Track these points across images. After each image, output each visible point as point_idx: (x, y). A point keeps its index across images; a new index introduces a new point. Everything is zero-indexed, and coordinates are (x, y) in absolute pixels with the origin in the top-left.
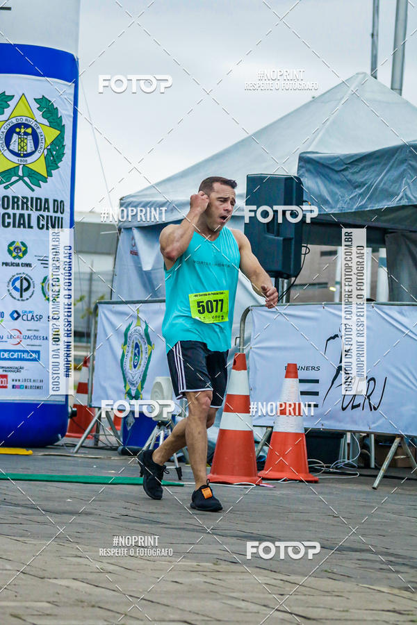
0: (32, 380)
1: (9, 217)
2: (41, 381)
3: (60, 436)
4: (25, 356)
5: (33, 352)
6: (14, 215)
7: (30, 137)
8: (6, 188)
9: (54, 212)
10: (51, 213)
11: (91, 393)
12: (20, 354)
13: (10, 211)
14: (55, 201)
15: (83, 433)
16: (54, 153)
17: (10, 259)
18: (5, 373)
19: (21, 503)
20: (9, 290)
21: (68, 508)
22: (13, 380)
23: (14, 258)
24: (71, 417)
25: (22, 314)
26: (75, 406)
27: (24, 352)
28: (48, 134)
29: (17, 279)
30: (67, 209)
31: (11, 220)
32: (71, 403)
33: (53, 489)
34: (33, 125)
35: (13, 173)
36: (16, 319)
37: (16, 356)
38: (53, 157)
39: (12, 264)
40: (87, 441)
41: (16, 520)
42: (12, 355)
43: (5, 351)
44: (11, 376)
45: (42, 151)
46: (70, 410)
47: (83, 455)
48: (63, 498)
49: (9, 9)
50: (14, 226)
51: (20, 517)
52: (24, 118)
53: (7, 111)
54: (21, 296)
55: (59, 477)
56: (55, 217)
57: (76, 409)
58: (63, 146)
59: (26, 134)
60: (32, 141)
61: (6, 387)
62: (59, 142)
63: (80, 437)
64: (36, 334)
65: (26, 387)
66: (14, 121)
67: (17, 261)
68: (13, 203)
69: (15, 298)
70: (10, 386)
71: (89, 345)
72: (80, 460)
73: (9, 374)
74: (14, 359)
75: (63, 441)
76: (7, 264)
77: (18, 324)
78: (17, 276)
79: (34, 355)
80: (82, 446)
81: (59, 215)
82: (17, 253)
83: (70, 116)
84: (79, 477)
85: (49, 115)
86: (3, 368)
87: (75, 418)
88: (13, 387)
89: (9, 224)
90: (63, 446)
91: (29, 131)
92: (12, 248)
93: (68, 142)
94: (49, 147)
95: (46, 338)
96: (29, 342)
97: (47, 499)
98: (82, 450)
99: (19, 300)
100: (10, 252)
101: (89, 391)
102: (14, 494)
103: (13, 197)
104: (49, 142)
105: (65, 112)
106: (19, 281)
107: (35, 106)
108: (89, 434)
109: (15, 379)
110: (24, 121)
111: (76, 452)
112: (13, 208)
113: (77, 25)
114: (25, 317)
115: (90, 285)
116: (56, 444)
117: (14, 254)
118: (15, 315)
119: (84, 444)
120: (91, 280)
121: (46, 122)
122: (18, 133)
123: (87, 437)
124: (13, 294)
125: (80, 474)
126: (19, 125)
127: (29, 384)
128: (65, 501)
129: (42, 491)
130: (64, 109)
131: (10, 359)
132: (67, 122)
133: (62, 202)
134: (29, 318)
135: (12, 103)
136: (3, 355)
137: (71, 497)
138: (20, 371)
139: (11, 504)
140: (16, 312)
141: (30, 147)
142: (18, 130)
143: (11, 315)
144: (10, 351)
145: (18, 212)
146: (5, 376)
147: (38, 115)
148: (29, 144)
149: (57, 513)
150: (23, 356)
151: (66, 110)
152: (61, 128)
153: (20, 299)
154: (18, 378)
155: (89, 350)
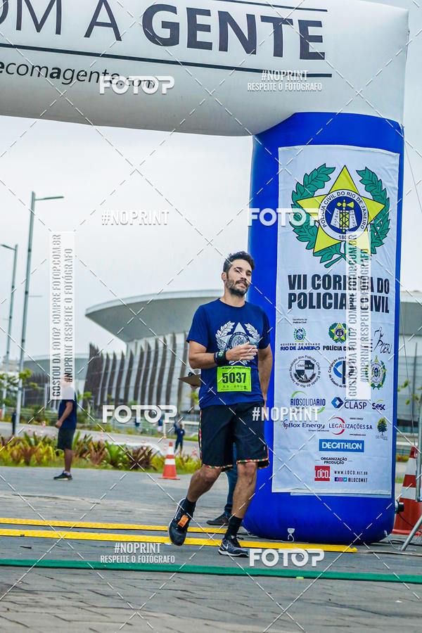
1: (330, 298)
2: (366, 473)
3: (386, 532)
4: (348, 446)
5: (357, 442)
6: (336, 295)
7: (352, 212)
8: (327, 266)
9: (378, 291)
10: (376, 293)
11: (420, 487)
12: (342, 444)
13: (332, 291)
14: (379, 279)
15: (411, 530)
16: (378, 228)
17: (331, 343)
18: (326, 465)
19: (347, 604)
20: (330, 376)
21: (398, 610)
22: (335, 473)
23: (336, 341)
24: (398, 512)
25: (344, 402)
26: (402, 500)
27: (347, 441)
28: (372, 208)
29: (339, 364)
30: (392, 288)
31: (332, 301)
32: (397, 497)
33: (380, 589)
34: (355, 199)
35: (334, 251)
36: (339, 406)
37: (338, 446)
38: (377, 233)
39: (334, 348)
40: (415, 538)
41: (341, 623)
42: (335, 445)
43: (327, 441)
44: (333, 467)
45: (365, 226)
46: (396, 504)
47: (411, 553)
48: (392, 599)
49: (330, 76)
50: (336, 307)
51: (347, 618)
52: (346, 192)
53: (328, 185)
54: (344, 382)
55: (385, 576)
56: (380, 297)
57: (402, 504)
58: (388, 221)
59: (348, 208)
60: (354, 216)
61: (328, 480)
63: (408, 534)
64: (360, 422)
65: (349, 479)
66: (335, 195)
67: (339, 344)
68: (335, 282)
69: (337, 385)
70: (332, 478)
71: (416, 435)
72: (408, 558)
73: (331, 465)
74: (337, 450)
75: (390, 537)
76: (328, 348)
77: (341, 412)
78: (339, 361)
79: (358, 446)
80: (409, 544)
81: (383, 294)
82: (339, 336)
83: (395, 188)
84: (408, 577)
85: (372, 188)
86: (324, 459)
87: (402, 513)
88: (336, 479)
89: (331, 304)
90: (389, 543)
91: (351, 205)
92: (333, 331)
93: (393, 217)
94: (373, 222)
95: (371, 428)
96: (352, 431)
97: (375, 600)
98: (410, 548)
99: (341, 386)
100: (332, 335)
101: (418, 485)
102: (340, 594)
103: (335, 276)
104: (372, 216)
105: (390, 184)
106: (341, 366)
107: (357, 178)
108: (417, 530)
109: (337, 470)
110: (346, 195)
111: (404, 550)
112: (335, 288)
113: (403, 91)
114: (348, 405)
115: (415, 370)
116: (381, 541)
117: (336, 337)
118: (338, 403)
119: (411, 542)
120: (415, 364)
121: (369, 195)
122: (341, 208)
123: (415, 534)
124: (334, 380)
125: (409, 573)
126: (340, 199)
127: (352, 476)
128: (394, 603)
129: (368, 591)
130: (387, 181)
131: (332, 450)
132: (392, 195)
133: (386, 280)
134: (352, 406)
135: (333, 176)
136: (325, 445)
137: (400, 599)
138: (343, 463)
139: (337, 605)
140: (339, 399)
141: (352, 222)
142: (339, 204)
143: (333, 403)
144: (332, 441)
145: (340, 292)
146: (328, 468)
147: (361, 188)
148: (351, 219)
149: (386, 615)
150: (345, 446)
151: (391, 182)
152: (386, 202)
153: (343, 385)
154: (340, 470)
155: (416, 440)
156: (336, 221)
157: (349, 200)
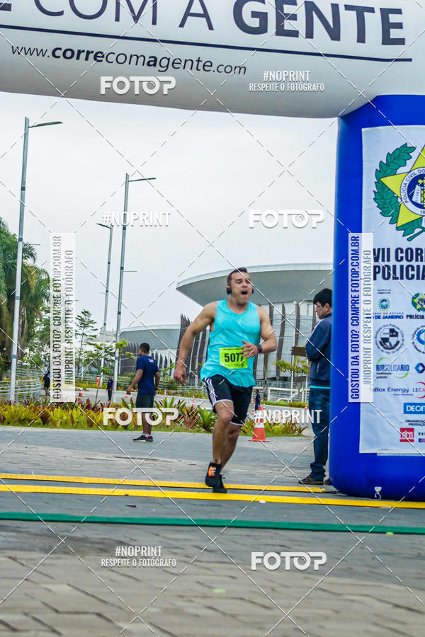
1: (413, 270)
6: (418, 267)
8: (409, 240)
13: (414, 263)
17: (414, 312)
20: (414, 343)
22: (419, 434)
23: (419, 310)
29: (422, 331)
31: (415, 273)
35: (416, 225)
36: (422, 372)
37: (422, 409)
39: (417, 317)
42: (418, 408)
43: (411, 404)
44: (418, 429)
49: (410, 60)
50: (418, 278)
53: (410, 163)
61: (412, 441)
66: (417, 173)
67: (421, 313)
68: (417, 255)
69: (420, 351)
70: (416, 439)
73: (415, 427)
74: (420, 413)
76: (411, 317)
78: (421, 329)
82: (422, 305)
86: (409, 421)
88: (420, 440)
89: (413, 276)
92: (416, 301)
99: (423, 352)
100: (414, 304)
103: (417, 249)
106: (423, 333)
112: (417, 260)
117: (419, 306)
118: (421, 368)
122: (421, 185)
124: (417, 347)
126: (421, 177)
131: (415, 413)
135: (414, 155)
136: (409, 408)
140: (422, 365)
142: (420, 181)
143: (417, 368)
144: (416, 404)
145: (422, 264)
146: (412, 430)
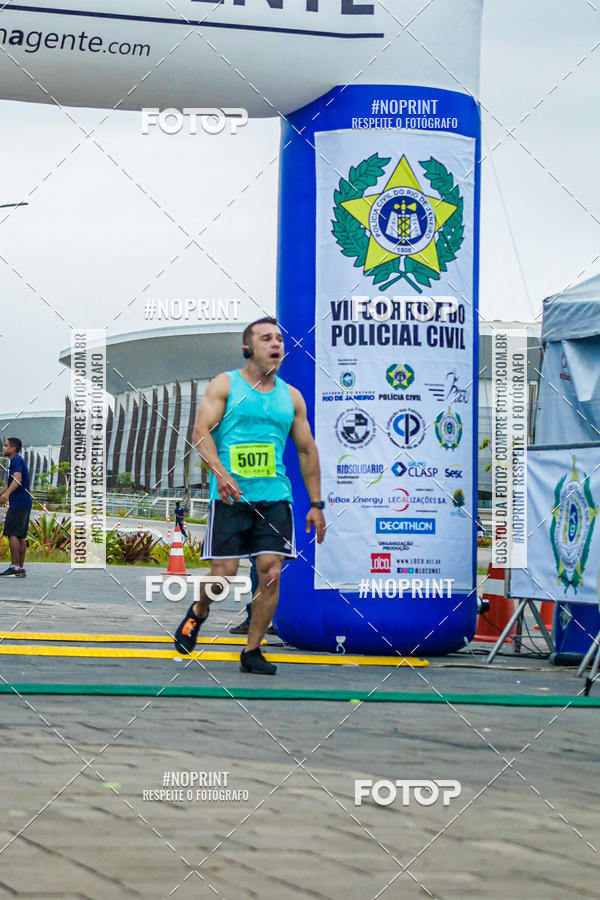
0: (425, 561)
1: (387, 331)
2: (438, 562)
3: (466, 639)
4: (415, 526)
5: (425, 520)
6: (395, 326)
7: (414, 217)
8: (382, 289)
10: (447, 324)
11: (510, 578)
12: (406, 523)
15: (499, 635)
16: (449, 237)
17: (389, 390)
18: (386, 551)
19: (418, 734)
20: (389, 434)
22: (398, 561)
23: (396, 387)
24: (481, 612)
25: (408, 468)
26: (485, 596)
27: (412, 520)
28: (440, 212)
29: (401, 417)
30: (469, 316)
31: (390, 335)
32: (480, 594)
34: (418, 199)
35: (391, 267)
36: (401, 474)
37: (401, 527)
38: (448, 244)
39: (394, 397)
40: (505, 645)
41: (412, 759)
42: (396, 526)
43: (386, 520)
44: (395, 555)
45: (431, 235)
46: (479, 602)
47: (500, 666)
48: (478, 726)
49: (380, 36)
50: (395, 343)
51: (420, 753)
52: (406, 190)
53: (382, 181)
54: (407, 442)
56: (452, 329)
57: (487, 601)
58: (462, 227)
59: (409, 212)
60: (417, 222)
61: (388, 571)
62: (455, 221)
63: (495, 641)
64: (430, 495)
65: (417, 571)
66: (392, 194)
67: (400, 392)
69: (398, 445)
70: (393, 569)
72: (497, 673)
73: (394, 553)
74: (400, 531)
75: (471, 646)
76: (385, 397)
77: (404, 481)
78: (400, 414)
79: (427, 526)
80: (498, 654)
81: (457, 325)
82: (400, 381)
83: (469, 184)
84: (497, 698)
85: (440, 184)
86: (383, 543)
87: (486, 614)
88: (398, 570)
89: (387, 339)
90: (470, 653)
91: (413, 207)
92: (392, 374)
93: (468, 221)
94: (441, 230)
95: (444, 501)
96: (419, 506)
98: (499, 659)
99: (403, 447)
100: (390, 380)
101: (507, 577)
102: (408, 722)
104: (441, 222)
105: (463, 179)
106: (404, 420)
107: (420, 171)
108: (507, 636)
109: (400, 559)
110: (405, 194)
111: (491, 662)
113: (478, 54)
114: (413, 472)
116: (461, 650)
117: (396, 382)
118: (399, 469)
119: (500, 651)
121: (435, 193)
122: (399, 211)
123: (504, 641)
124: (395, 439)
125: (498, 692)
126: (398, 200)
127: (420, 566)
128: (481, 732)
129: (445, 717)
130: (461, 176)
131: (393, 532)
132: (467, 195)
134: (419, 473)
135: (388, 169)
136: (383, 526)
137: (488, 726)
138: (408, 549)
139: (405, 736)
140: (401, 464)
142: (397, 206)
143: (394, 469)
144: (393, 520)
145: (400, 323)
146: (388, 556)
147: (425, 185)
149: (471, 748)
150: (411, 526)
151: (465, 176)
152: (458, 202)
153: (406, 446)
154: (404, 559)
156: (393, 229)
157: (409, 201)
